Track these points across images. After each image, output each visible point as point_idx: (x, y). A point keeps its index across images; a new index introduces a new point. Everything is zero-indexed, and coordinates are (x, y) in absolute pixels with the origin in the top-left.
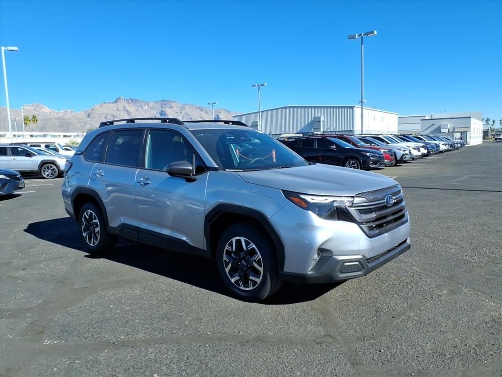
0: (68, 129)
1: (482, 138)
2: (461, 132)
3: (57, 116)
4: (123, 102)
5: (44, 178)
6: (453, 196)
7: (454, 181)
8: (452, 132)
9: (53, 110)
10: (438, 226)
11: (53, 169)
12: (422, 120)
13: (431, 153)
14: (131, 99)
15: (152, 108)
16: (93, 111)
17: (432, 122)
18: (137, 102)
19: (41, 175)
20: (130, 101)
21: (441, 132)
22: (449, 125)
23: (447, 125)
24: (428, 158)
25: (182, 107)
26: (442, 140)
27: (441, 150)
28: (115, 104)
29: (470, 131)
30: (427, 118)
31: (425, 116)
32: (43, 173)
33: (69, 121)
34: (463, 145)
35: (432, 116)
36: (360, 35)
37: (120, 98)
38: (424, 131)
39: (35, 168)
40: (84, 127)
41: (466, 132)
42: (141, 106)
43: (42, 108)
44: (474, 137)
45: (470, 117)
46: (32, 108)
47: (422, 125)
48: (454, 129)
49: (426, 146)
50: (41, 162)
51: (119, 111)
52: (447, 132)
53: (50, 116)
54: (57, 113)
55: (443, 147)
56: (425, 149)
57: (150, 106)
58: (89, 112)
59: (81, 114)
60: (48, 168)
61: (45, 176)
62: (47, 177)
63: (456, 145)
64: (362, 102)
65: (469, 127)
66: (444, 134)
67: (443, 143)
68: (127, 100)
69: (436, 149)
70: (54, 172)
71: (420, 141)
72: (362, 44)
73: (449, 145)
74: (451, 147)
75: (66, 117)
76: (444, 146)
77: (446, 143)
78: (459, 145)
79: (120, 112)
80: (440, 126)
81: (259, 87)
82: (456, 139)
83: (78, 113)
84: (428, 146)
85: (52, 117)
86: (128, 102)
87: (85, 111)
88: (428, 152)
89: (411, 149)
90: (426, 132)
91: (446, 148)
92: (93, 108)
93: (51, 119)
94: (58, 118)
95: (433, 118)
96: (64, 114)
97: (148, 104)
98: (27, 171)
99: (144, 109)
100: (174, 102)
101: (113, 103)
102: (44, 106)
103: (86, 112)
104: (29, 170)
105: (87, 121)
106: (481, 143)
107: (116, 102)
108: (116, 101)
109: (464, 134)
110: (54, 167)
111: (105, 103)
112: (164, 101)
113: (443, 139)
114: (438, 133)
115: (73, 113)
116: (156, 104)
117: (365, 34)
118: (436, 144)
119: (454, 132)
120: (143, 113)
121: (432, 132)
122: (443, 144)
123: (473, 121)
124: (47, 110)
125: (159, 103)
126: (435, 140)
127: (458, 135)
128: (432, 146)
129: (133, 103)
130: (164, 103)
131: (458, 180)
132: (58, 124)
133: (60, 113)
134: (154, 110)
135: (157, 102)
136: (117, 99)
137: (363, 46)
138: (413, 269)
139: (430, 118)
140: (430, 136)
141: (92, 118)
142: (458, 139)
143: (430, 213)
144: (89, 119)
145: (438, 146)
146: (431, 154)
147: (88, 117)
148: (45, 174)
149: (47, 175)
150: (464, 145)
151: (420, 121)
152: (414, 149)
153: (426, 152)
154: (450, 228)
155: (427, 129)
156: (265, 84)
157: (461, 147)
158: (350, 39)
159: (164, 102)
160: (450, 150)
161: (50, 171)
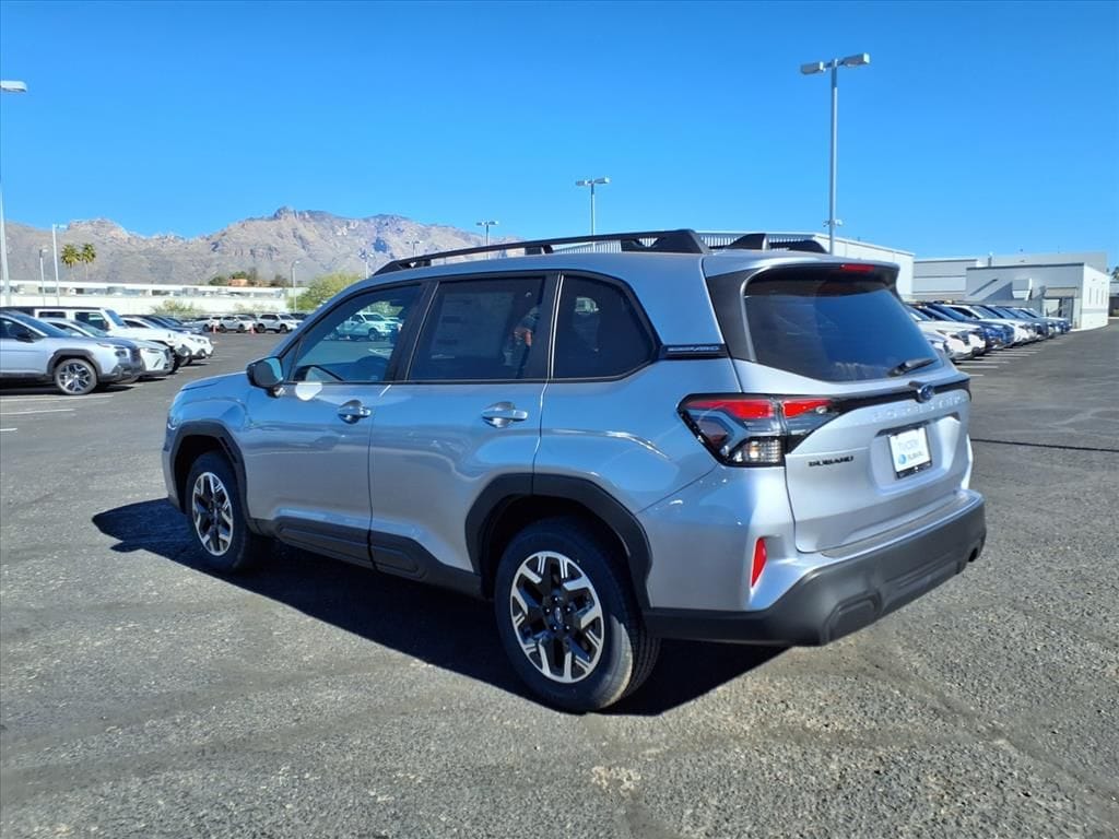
0: (168, 277)
1: (1107, 314)
2: (1061, 299)
3: (143, 247)
4: (291, 218)
5: (62, 393)
6: (1072, 469)
7: (1065, 422)
8: (1038, 299)
9: (134, 233)
10: (1049, 570)
11: (84, 373)
12: (969, 269)
13: (995, 347)
14: (309, 212)
15: (356, 233)
16: (225, 237)
17: (991, 275)
18: (323, 219)
19: (55, 385)
20: (307, 216)
21: (1012, 298)
22: (1031, 281)
23: (1027, 282)
24: (986, 360)
25: (423, 231)
26: (1017, 317)
27: (1016, 340)
28: (274, 222)
29: (1080, 297)
30: (979, 265)
31: (975, 260)
32: (59, 381)
33: (171, 259)
34: (1065, 329)
35: (990, 260)
36: (828, 65)
37: (284, 208)
38: (975, 293)
39: (40, 368)
40: (204, 272)
41: (1072, 298)
42: (332, 228)
43: (112, 229)
44: (1090, 311)
45: (1082, 265)
46: (89, 228)
47: (967, 281)
48: (1043, 289)
49: (982, 330)
50: (55, 353)
51: (282, 238)
52: (1027, 299)
53: (128, 246)
54: (144, 241)
55: (1020, 334)
56: (981, 339)
57: (352, 227)
58: (215, 238)
59: (197, 242)
60: (72, 368)
61: (64, 388)
62: (68, 391)
63: (1050, 328)
64: (830, 222)
65: (1078, 288)
66: (1020, 303)
67: (1023, 323)
68: (300, 213)
69: (1005, 338)
70: (87, 379)
71: (967, 318)
72: (834, 85)
73: (1034, 328)
74: (1039, 333)
75: (164, 250)
76: (1024, 331)
77: (1029, 324)
78: (1058, 329)
79: (285, 240)
80: (1011, 284)
81: (592, 186)
82: (1048, 315)
83: (191, 240)
84: (988, 330)
85: (134, 250)
86: (304, 219)
87: (207, 236)
88: (988, 346)
89: (947, 337)
90: (979, 298)
91: (1027, 337)
92: (226, 230)
93: (132, 253)
94: (147, 252)
95: (993, 265)
96: (160, 242)
97: (348, 224)
98: (20, 374)
99: (339, 234)
100: (405, 219)
101: (270, 219)
102: (116, 224)
103: (208, 239)
104: (27, 374)
105: (212, 260)
106: (1106, 323)
107: (276, 217)
108: (275, 215)
109: (1066, 304)
110: (87, 366)
111: (252, 219)
112: (384, 217)
113: (1020, 315)
114: (1008, 299)
115: (181, 241)
116: (364, 224)
117: (842, 63)
118: (1005, 327)
119: (1043, 297)
120: (337, 243)
121: (991, 298)
122: (1022, 327)
123: (1088, 271)
124: (122, 233)
125: (372, 221)
126: (1002, 317)
127: (1052, 306)
128: (996, 330)
129: (316, 220)
130: (384, 222)
131: (1072, 420)
132: (146, 265)
133: (152, 240)
134: (362, 236)
135: (367, 220)
136: (279, 211)
137: (836, 90)
138: (995, 749)
139: (986, 265)
140: (989, 306)
141: (222, 252)
142: (1053, 314)
143: (1017, 523)
144: (216, 254)
145: (1009, 331)
146: (995, 350)
147: (213, 250)
148: (63, 383)
149: (70, 387)
150: (1068, 329)
151: (964, 272)
152: (955, 337)
153: (981, 344)
154: (1085, 580)
155: (979, 290)
156: (607, 180)
157: (1062, 333)
158: (805, 73)
159: (384, 220)
160: (1038, 341)
161: (77, 376)
